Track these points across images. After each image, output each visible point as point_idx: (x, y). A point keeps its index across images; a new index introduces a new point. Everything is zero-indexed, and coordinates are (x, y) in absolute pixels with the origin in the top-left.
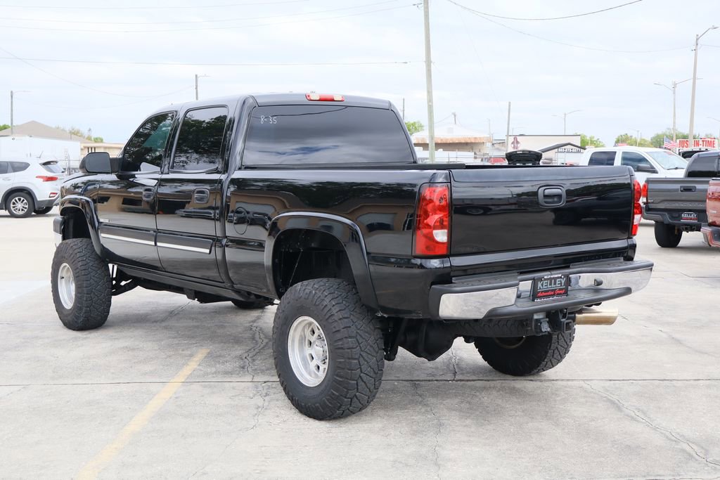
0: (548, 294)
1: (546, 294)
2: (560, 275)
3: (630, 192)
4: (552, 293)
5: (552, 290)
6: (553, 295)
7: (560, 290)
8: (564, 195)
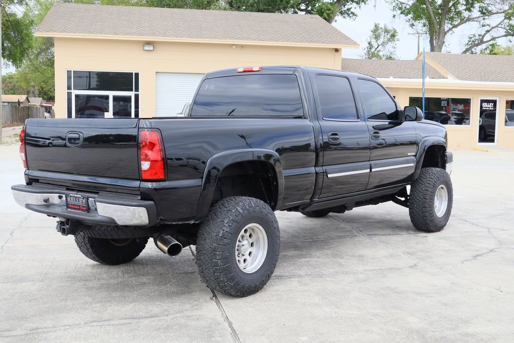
0: (75, 207)
1: (73, 207)
2: (80, 196)
3: (136, 143)
4: (79, 208)
5: (78, 206)
6: (79, 209)
7: (83, 207)
8: (81, 139)
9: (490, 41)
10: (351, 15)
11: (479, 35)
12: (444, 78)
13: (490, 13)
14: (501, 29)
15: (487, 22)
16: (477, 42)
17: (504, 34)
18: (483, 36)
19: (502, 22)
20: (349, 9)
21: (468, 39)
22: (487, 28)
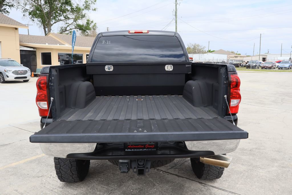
9: (69, 30)
10: (6, 12)
11: (65, 27)
12: (64, 45)
13: (69, 18)
14: (73, 26)
15: (68, 22)
16: (64, 30)
17: (74, 28)
18: (66, 28)
19: (73, 22)
20: (5, 9)
21: (61, 29)
22: (68, 25)
